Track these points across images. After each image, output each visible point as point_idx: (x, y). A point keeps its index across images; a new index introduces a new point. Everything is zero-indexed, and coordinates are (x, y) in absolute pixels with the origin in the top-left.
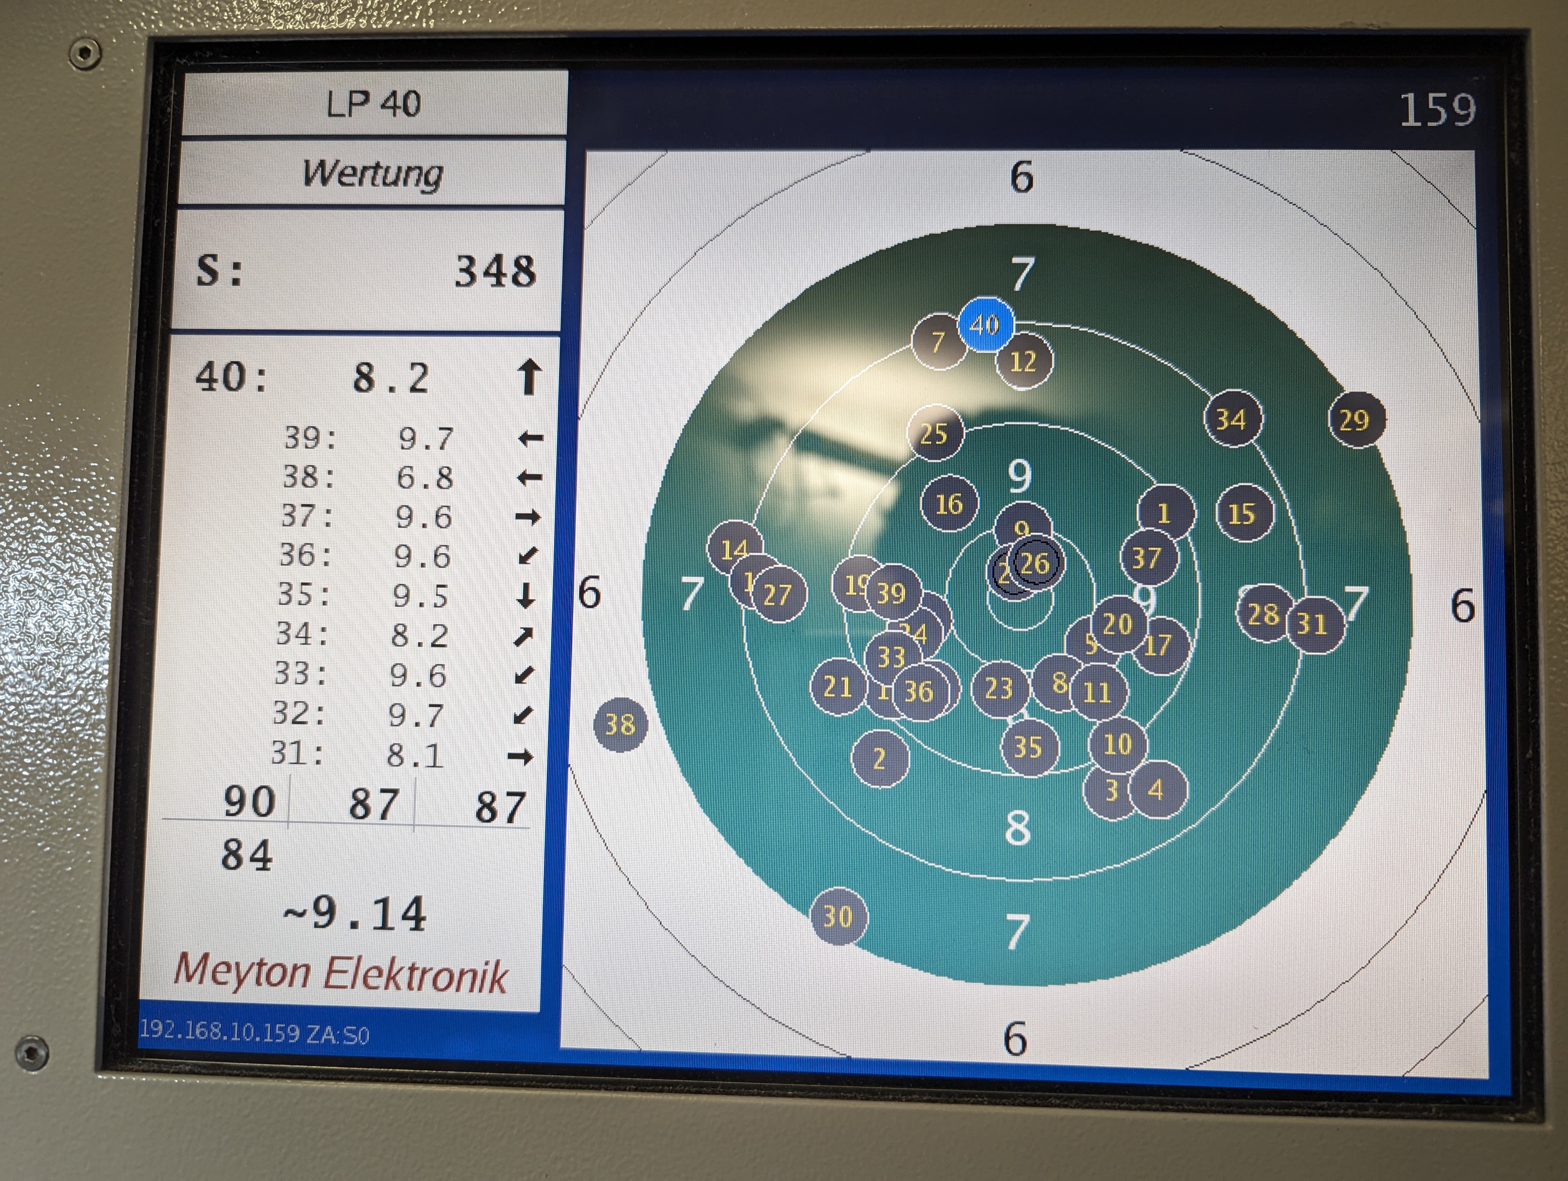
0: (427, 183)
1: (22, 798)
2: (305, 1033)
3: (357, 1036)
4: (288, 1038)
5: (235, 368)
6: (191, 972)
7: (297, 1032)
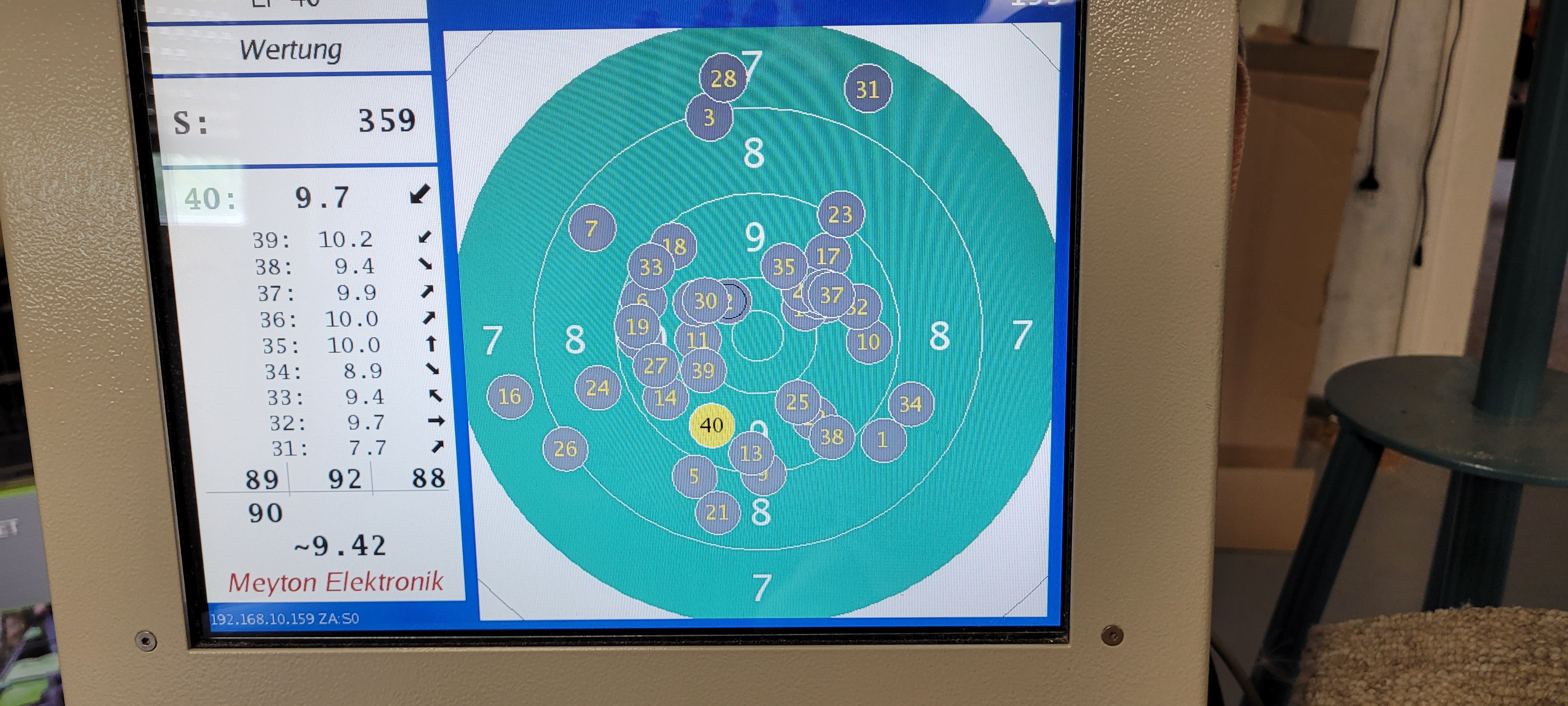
0: (331, 56)
2: (318, 619)
3: (351, 618)
4: (307, 621)
5: (211, 193)
6: (239, 585)
7: (313, 618)
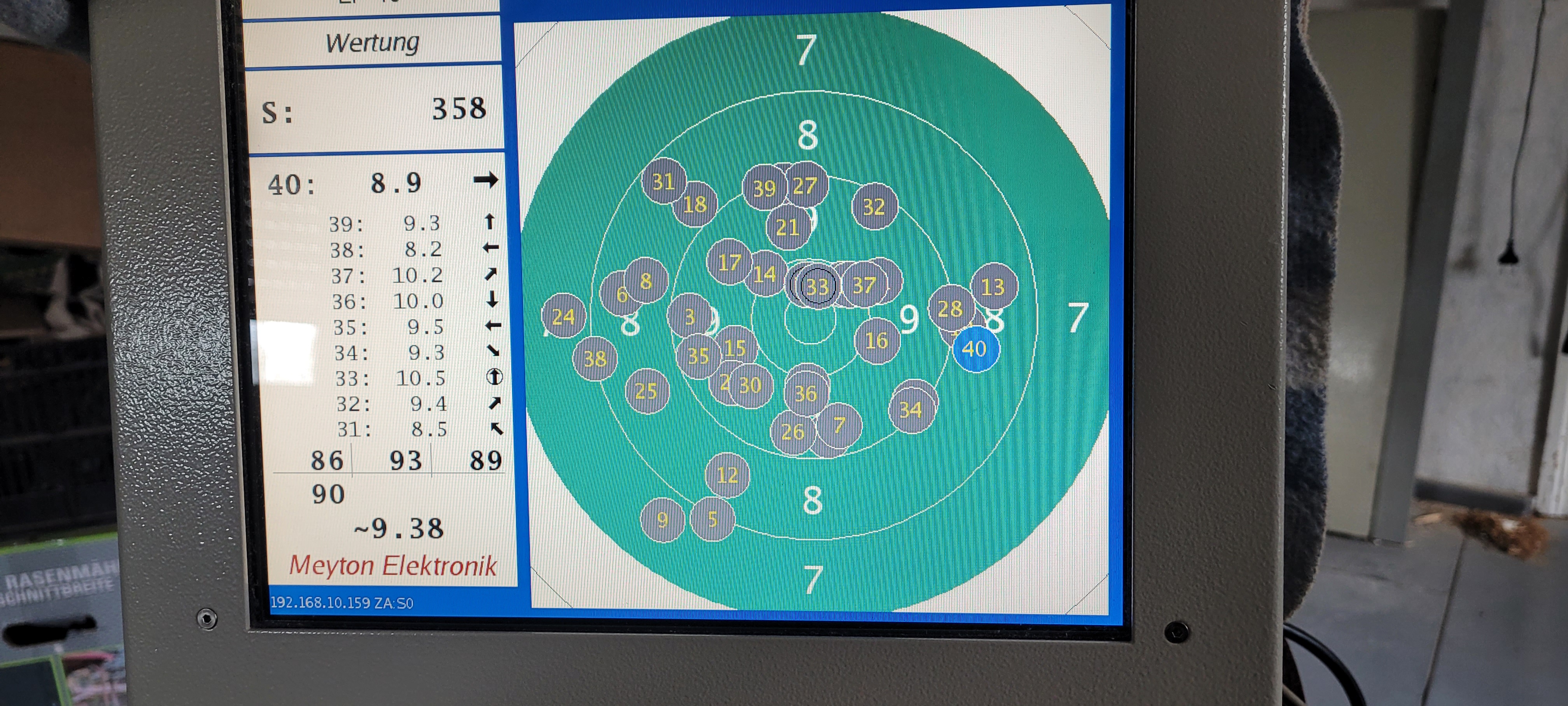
0: (409, 48)
1: (185, 464)
2: (374, 602)
3: (406, 603)
4: (363, 605)
5: (293, 178)
6: (300, 568)
7: (369, 602)
